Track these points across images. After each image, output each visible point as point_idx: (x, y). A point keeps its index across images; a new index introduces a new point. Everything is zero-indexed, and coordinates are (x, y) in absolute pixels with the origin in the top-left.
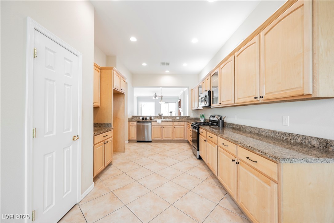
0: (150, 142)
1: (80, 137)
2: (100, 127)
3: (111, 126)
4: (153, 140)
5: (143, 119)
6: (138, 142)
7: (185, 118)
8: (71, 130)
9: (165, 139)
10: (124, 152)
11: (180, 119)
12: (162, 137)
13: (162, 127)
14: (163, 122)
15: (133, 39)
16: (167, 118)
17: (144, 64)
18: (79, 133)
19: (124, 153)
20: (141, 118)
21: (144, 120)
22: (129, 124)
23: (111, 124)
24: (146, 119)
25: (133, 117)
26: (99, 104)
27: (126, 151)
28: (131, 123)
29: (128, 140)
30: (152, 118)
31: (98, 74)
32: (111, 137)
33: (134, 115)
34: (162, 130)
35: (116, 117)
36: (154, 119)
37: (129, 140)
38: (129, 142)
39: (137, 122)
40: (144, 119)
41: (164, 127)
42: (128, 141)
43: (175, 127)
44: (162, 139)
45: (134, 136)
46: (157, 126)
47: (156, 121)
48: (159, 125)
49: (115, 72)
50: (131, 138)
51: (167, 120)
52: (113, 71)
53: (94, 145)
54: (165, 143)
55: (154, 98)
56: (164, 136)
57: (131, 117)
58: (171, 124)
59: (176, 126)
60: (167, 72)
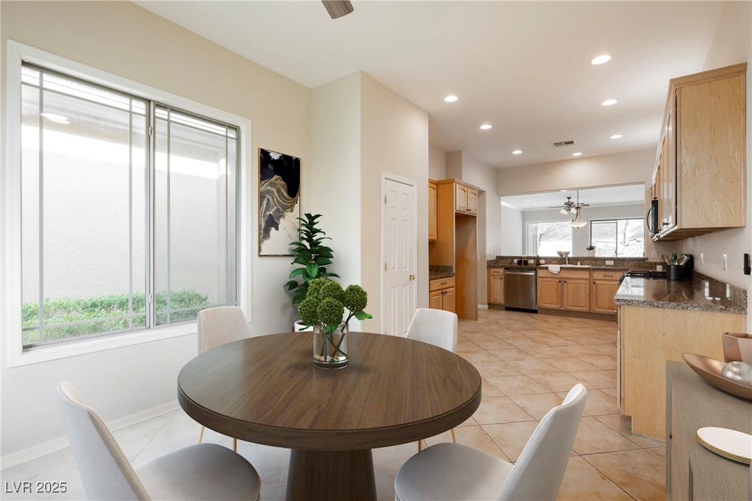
0: (535, 312)
1: (416, 277)
2: (437, 271)
3: (452, 270)
4: (540, 308)
5: (519, 262)
6: (508, 309)
7: (631, 262)
8: (408, 269)
9: (570, 308)
10: (476, 320)
11: (615, 265)
12: (562, 302)
13: (562, 281)
14: (562, 271)
15: (486, 127)
16: (579, 263)
17: (517, 152)
18: (415, 273)
19: (476, 322)
20: (516, 261)
21: (523, 265)
22: (489, 272)
23: (452, 267)
24: (526, 263)
25: (499, 258)
26: (435, 237)
27: (479, 319)
28: (492, 270)
29: (486, 303)
30: (542, 261)
31: (434, 192)
32: (452, 287)
33: (502, 255)
34: (562, 288)
35: (463, 258)
36: (546, 264)
37: (489, 304)
38: (489, 308)
39: (505, 269)
40: (523, 262)
41: (568, 281)
42: (487, 306)
43: (597, 282)
44: (563, 309)
45: (499, 297)
46: (550, 279)
47: (547, 268)
48: (553, 276)
49: (457, 185)
50: (492, 300)
51: (579, 266)
52: (454, 184)
53: (430, 292)
54: (568, 318)
55: (564, 212)
56: (567, 301)
57: (494, 258)
58: (586, 275)
59: (598, 280)
60: (578, 154)
